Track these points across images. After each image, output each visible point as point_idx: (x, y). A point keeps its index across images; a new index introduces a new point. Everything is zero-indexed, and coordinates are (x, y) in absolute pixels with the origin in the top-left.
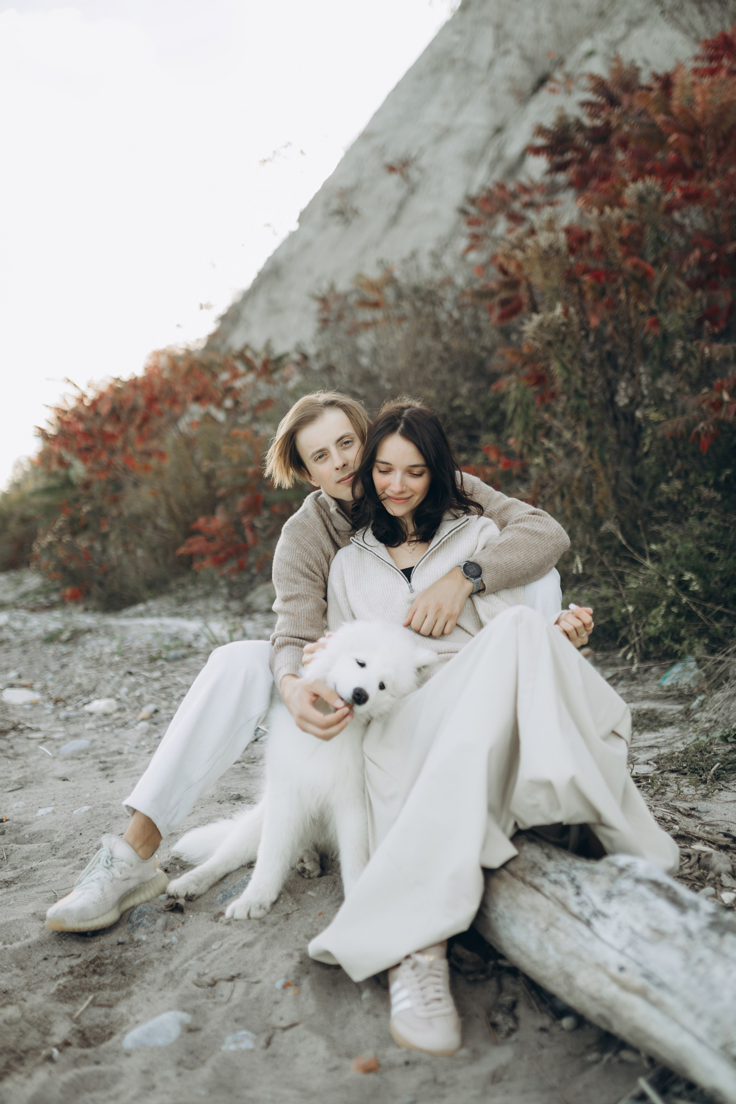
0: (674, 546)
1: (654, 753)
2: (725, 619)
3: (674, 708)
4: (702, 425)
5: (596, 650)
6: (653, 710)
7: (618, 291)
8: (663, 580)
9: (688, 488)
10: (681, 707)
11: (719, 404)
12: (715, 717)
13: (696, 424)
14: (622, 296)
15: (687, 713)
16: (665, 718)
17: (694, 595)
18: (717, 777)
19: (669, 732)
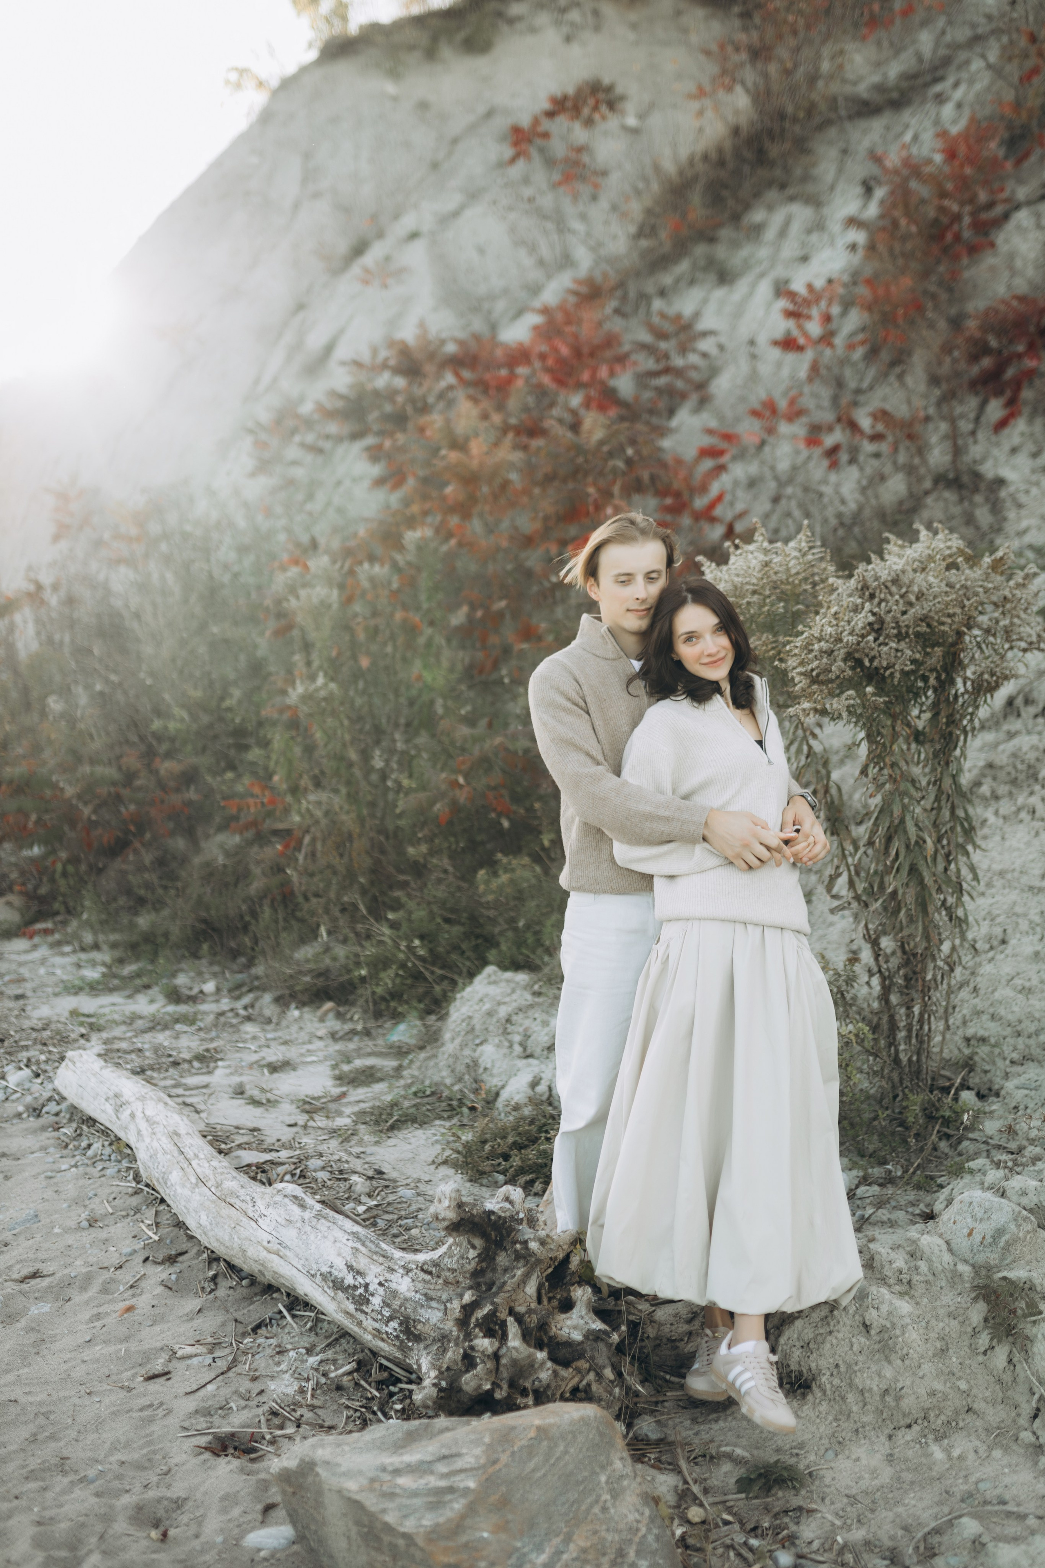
0: (410, 913)
1: (356, 1109)
2: (446, 983)
3: (390, 1064)
4: (438, 806)
5: (339, 1003)
6: (372, 1067)
7: (385, 644)
8: (397, 946)
9: (432, 853)
10: (395, 1063)
11: (455, 784)
12: (416, 1073)
13: (434, 803)
14: (389, 649)
15: (399, 1069)
16: (379, 1075)
17: (422, 959)
18: (392, 1128)
19: (379, 1087)
